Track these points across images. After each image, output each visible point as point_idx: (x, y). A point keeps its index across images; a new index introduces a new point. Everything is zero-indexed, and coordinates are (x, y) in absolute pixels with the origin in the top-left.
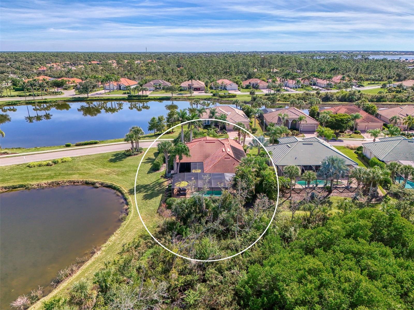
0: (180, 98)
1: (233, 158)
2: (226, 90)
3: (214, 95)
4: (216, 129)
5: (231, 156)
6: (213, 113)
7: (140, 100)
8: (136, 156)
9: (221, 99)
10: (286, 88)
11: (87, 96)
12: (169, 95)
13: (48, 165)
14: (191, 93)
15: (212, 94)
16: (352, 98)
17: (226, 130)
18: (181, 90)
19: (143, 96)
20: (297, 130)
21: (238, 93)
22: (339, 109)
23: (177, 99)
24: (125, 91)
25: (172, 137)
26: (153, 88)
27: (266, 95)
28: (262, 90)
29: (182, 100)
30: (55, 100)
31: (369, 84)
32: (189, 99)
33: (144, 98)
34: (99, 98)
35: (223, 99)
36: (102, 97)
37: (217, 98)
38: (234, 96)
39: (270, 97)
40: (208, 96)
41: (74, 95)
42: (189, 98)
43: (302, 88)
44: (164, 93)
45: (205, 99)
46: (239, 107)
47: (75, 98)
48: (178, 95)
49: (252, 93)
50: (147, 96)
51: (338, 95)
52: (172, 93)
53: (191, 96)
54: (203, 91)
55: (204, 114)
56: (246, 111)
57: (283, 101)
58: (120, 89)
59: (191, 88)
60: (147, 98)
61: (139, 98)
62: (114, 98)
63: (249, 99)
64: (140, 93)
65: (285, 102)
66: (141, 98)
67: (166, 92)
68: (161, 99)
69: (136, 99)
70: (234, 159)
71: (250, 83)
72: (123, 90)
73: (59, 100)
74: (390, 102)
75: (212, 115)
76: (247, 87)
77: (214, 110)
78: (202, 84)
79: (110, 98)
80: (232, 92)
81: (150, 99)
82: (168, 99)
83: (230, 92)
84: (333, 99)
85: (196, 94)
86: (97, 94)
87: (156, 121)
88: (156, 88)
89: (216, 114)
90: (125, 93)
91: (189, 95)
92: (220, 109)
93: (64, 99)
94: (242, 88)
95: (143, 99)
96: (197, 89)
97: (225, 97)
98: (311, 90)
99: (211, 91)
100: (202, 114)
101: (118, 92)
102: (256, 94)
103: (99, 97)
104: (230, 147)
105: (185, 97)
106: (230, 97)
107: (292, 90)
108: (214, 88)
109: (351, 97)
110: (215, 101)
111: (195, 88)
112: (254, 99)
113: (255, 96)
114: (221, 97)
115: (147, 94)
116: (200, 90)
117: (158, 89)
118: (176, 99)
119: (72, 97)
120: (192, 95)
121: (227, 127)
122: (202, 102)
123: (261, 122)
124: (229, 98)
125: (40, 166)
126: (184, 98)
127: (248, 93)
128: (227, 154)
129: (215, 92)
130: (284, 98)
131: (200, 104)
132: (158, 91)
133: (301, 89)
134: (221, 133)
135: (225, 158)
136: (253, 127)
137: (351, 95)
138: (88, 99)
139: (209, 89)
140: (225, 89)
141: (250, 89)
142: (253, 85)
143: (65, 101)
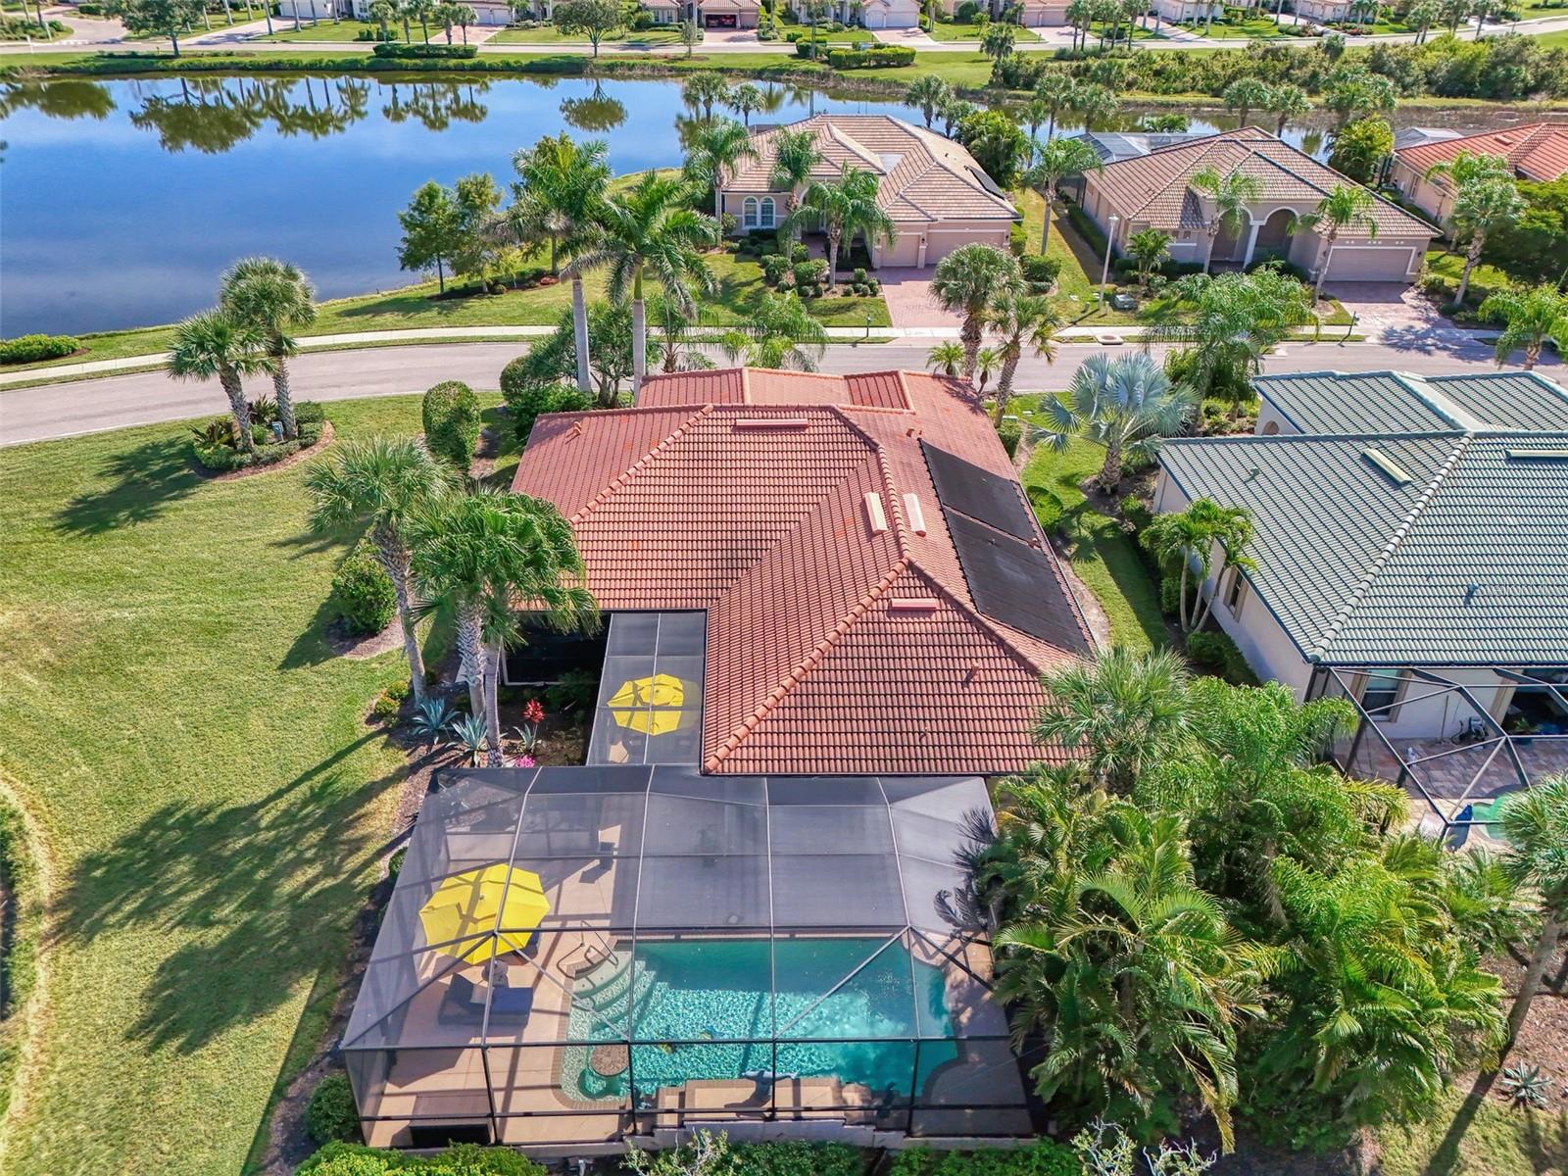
0: (631, 67)
1: (959, 607)
2: (862, 26)
3: (803, 53)
4: (812, 265)
5: (940, 593)
6: (794, 161)
7: (431, 75)
8: (265, 474)
9: (837, 74)
10: (1151, 24)
11: (171, 50)
12: (577, 46)
14: (687, 39)
15: (793, 49)
16: (1508, 77)
17: (870, 268)
18: (642, 26)
19: (452, 53)
21: (921, 43)
22: (1532, 146)
23: (619, 72)
24: (365, 27)
26: (505, 14)
27: (1061, 55)
28: (1033, 30)
29: (643, 77)
30: (3, 65)
31: (1535, 6)
32: (681, 72)
33: (452, 62)
34: (227, 60)
35: (845, 73)
36: (248, 54)
37: (819, 67)
38: (904, 59)
39: (1087, 69)
40: (773, 56)
41: (113, 42)
42: (678, 64)
43: (1228, 22)
44: (555, 38)
45: (759, 74)
46: (943, 122)
47: (111, 56)
48: (625, 47)
49: (996, 45)
50: (469, 53)
51: (1431, 59)
52: (595, 41)
53: (688, 56)
54: (752, 33)
55: (743, 163)
56: (982, 150)
57: (1154, 91)
58: (351, 16)
59: (690, 16)
60: (467, 62)
61: (430, 61)
62: (306, 60)
63: (980, 75)
64: (438, 39)
65: (1165, 92)
66: (441, 62)
67: (565, 33)
68: (544, 70)
69: (417, 69)
70: (970, 618)
72: (363, 21)
73: (24, 63)
75: (787, 175)
76: (965, 16)
77: (803, 143)
79: (284, 58)
80: (893, 40)
81: (483, 70)
82: (572, 68)
83: (882, 37)
84: (1408, 80)
85: (714, 43)
86: (231, 38)
87: (450, 209)
88: (523, 15)
90: (365, 37)
91: (681, 50)
92: (839, 135)
93: (49, 63)
94: (941, 18)
95: (448, 69)
96: (720, 22)
97: (855, 62)
98: (1274, 32)
99: (790, 32)
100: (729, 162)
101: (336, 30)
102: (1015, 48)
103: (230, 54)
104: (918, 461)
105: (659, 62)
106: (883, 62)
107: (1181, 31)
108: (803, 16)
109: (1501, 71)
110: (805, 85)
111: (709, 17)
112: (1008, 78)
113: (1012, 58)
114: (838, 62)
115: (470, 43)
116: (733, 26)
117: (531, 16)
118: (611, 68)
119: (95, 50)
120: (695, 50)
121: (877, 248)
122: (733, 88)
123: (1070, 217)
124: (878, 66)
126: (653, 67)
127: (973, 47)
128: (910, 566)
129: (806, 34)
130: (1157, 73)
131: (722, 98)
132: (528, 27)
133: (1225, 28)
134: (839, 289)
135: (893, 611)
136: (1032, 249)
137: (1502, 63)
138: (176, 62)
139: (777, 23)
140: (857, 21)
141: (980, 22)
142: (992, 2)
143: (54, 70)
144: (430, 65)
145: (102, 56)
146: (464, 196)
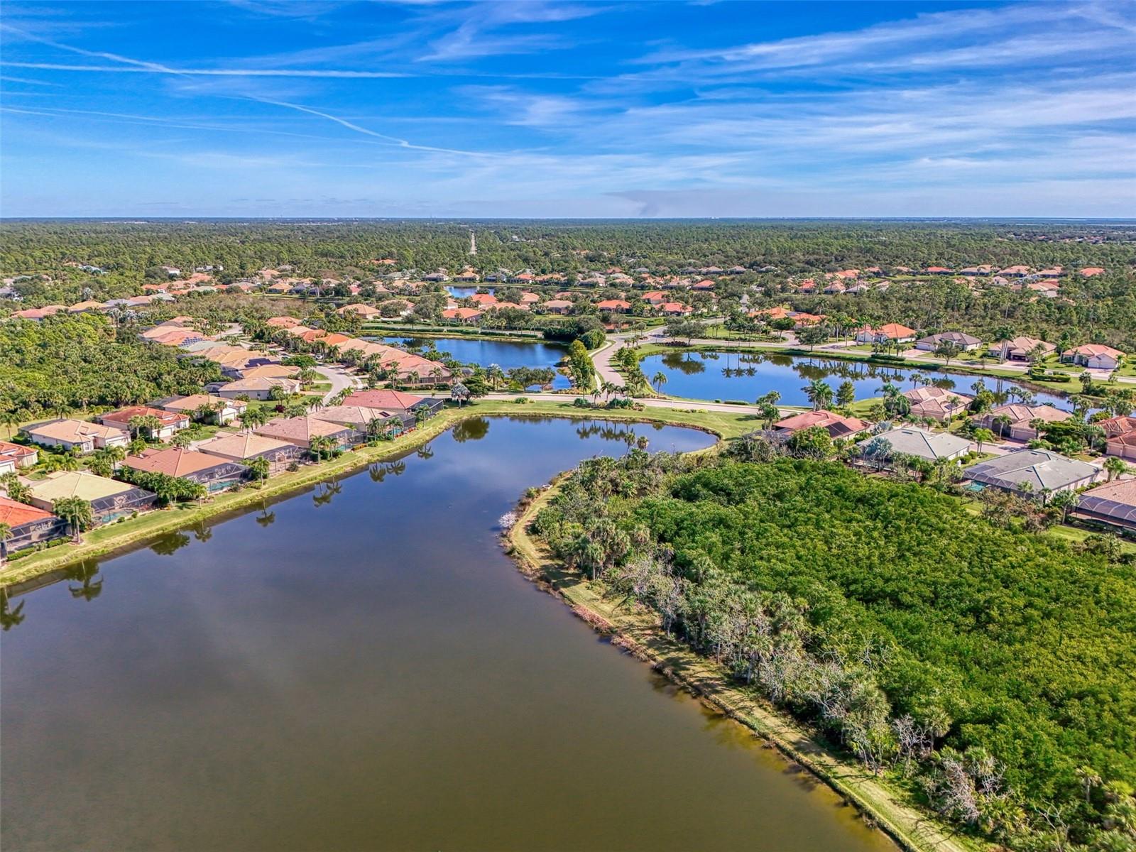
7: (890, 365)
9: (1030, 382)
15: (1027, 371)
18: (984, 356)
19: (897, 359)
26: (933, 347)
30: (763, 350)
33: (897, 362)
34: (827, 354)
35: (1034, 382)
36: (832, 353)
38: (1065, 380)
41: (796, 346)
44: (933, 358)
45: (1002, 378)
47: (795, 350)
53: (983, 369)
58: (879, 342)
60: (902, 362)
61: (887, 361)
62: (848, 357)
66: (890, 361)
67: (938, 357)
68: (924, 368)
69: (882, 363)
79: (841, 355)
81: (908, 366)
82: (937, 368)
86: (833, 347)
95: (895, 364)
96: (1020, 358)
103: (829, 352)
105: (968, 370)
106: (1054, 379)
111: (1014, 356)
115: (904, 356)
116: (1023, 360)
119: (789, 347)
124: (1052, 381)
138: (811, 353)
140: (1084, 364)
143: (775, 352)
145: (793, 350)
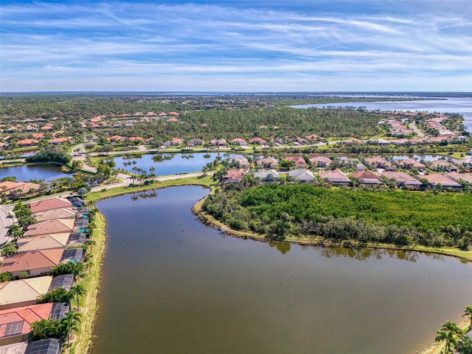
0: (212, 151)
9: (237, 152)
11: (157, 151)
12: (206, 149)
13: (177, 180)
14: (218, 147)
15: (231, 148)
18: (212, 146)
19: (190, 150)
20: (269, 168)
21: (247, 147)
24: (177, 147)
25: (216, 171)
26: (193, 145)
27: (263, 149)
28: (261, 146)
31: (333, 140)
36: (166, 151)
37: (234, 151)
38: (244, 150)
39: (265, 151)
40: (229, 149)
42: (217, 151)
44: (201, 147)
45: (227, 152)
48: (210, 149)
49: (255, 148)
50: (192, 150)
54: (226, 146)
58: (172, 145)
59: (218, 144)
63: (252, 152)
67: (204, 147)
71: (254, 141)
74: (330, 153)
76: (253, 143)
78: (223, 141)
80: (243, 147)
81: (194, 152)
82: (205, 152)
85: (221, 148)
88: (195, 144)
89: (235, 161)
91: (218, 149)
92: (236, 158)
94: (250, 144)
96: (221, 145)
97: (239, 150)
98: (292, 145)
102: (257, 148)
103: (164, 151)
105: (215, 150)
106: (242, 150)
107: (281, 145)
108: (232, 144)
110: (233, 153)
112: (255, 152)
114: (236, 150)
116: (223, 145)
118: (209, 151)
119: (147, 151)
123: (256, 165)
125: (174, 180)
127: (252, 148)
129: (232, 146)
130: (273, 151)
132: (197, 146)
134: (237, 168)
139: (229, 145)
140: (239, 144)
142: (256, 142)
144: (188, 151)
145: (149, 152)
146: (211, 163)
